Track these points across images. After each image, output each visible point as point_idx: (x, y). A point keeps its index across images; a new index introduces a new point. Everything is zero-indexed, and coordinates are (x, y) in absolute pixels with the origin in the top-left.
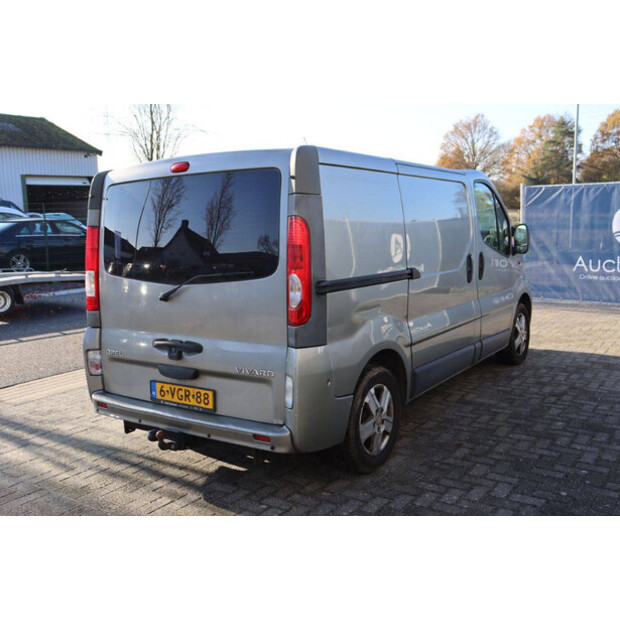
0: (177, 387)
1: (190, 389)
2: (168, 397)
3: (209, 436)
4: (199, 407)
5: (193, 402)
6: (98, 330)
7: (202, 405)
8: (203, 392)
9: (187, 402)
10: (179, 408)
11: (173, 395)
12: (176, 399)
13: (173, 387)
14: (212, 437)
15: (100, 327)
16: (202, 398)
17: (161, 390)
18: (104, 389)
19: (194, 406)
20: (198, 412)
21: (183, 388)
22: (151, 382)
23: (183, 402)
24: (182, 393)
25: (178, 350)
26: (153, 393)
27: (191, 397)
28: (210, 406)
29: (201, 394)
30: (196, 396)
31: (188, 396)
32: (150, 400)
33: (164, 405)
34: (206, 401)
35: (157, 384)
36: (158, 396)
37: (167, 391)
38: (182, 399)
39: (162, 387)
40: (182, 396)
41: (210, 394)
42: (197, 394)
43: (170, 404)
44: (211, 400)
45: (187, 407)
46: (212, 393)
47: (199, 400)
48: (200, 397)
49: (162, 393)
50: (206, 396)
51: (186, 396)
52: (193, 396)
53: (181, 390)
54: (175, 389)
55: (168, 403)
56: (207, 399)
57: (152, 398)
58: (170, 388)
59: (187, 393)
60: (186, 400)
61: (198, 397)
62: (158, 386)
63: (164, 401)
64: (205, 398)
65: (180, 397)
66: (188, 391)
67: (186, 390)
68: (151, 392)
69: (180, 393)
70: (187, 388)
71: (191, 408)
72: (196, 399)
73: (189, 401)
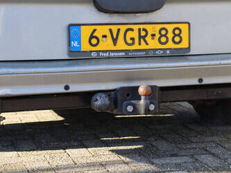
0: (123, 28)
1: (149, 28)
2: (106, 44)
3: (200, 80)
4: (164, 50)
5: (153, 44)
7: (170, 45)
8: (170, 28)
9: (143, 46)
10: (129, 56)
11: (115, 41)
12: (121, 45)
13: (114, 28)
14: (206, 81)
16: (170, 35)
17: (92, 37)
19: (154, 50)
20: (164, 57)
21: (136, 27)
22: (71, 25)
23: (136, 47)
24: (135, 34)
26: (74, 44)
27: (148, 38)
28: (184, 45)
29: (167, 31)
30: (158, 36)
31: (144, 37)
32: (66, 57)
33: (99, 58)
34: (177, 39)
35: (82, 27)
36: (85, 47)
37: (104, 36)
38: (133, 43)
39: (95, 30)
40: (133, 39)
41: (184, 28)
42: (160, 32)
43: (112, 54)
44: (185, 35)
45: (143, 54)
46: (187, 25)
47: (163, 40)
48: (165, 36)
49: (94, 41)
50: (177, 32)
51: (140, 37)
52: (153, 35)
53: (132, 30)
54: (119, 30)
55: (107, 55)
56: (179, 35)
57: (70, 52)
58: (111, 30)
59: (143, 33)
60: (140, 44)
61: (162, 36)
62: (85, 32)
63: (98, 52)
64: (175, 35)
65: (130, 41)
66: (144, 30)
67: (139, 30)
68: (69, 44)
69: (130, 35)
70: (142, 27)
71: (151, 54)
72: (159, 39)
73: (147, 44)
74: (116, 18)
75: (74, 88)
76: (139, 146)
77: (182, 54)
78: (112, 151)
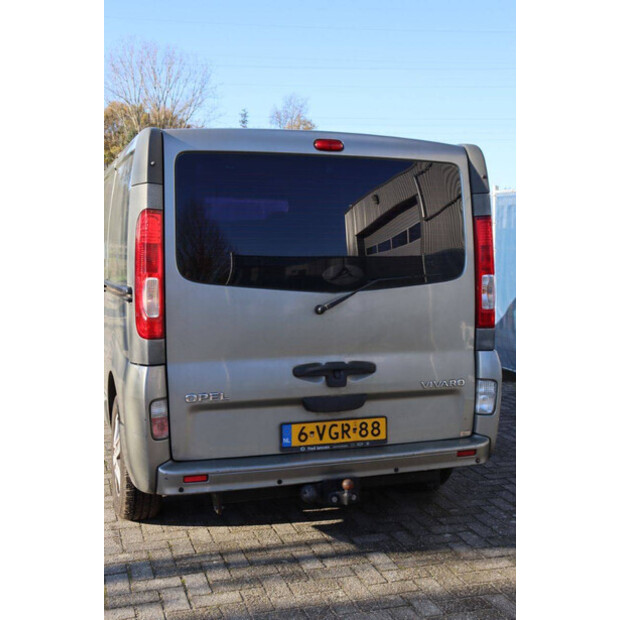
0: (328, 424)
1: (351, 423)
2: (313, 440)
3: (396, 470)
4: (365, 442)
5: (355, 437)
6: (163, 367)
7: (370, 437)
8: (369, 422)
9: (346, 440)
10: (333, 450)
11: (321, 436)
12: (327, 439)
13: (321, 425)
14: (401, 470)
15: (165, 364)
16: (370, 429)
17: (301, 433)
18: (171, 458)
19: (356, 442)
20: (362, 448)
21: (339, 423)
22: (282, 426)
23: (340, 440)
24: (338, 429)
25: (336, 373)
26: (286, 441)
27: (350, 433)
28: (382, 436)
29: (367, 425)
30: (359, 429)
31: (346, 432)
32: (278, 452)
33: (308, 453)
34: (376, 432)
35: (293, 426)
36: (295, 442)
37: (312, 433)
38: (337, 438)
39: (304, 428)
40: (337, 434)
41: (382, 421)
42: (361, 426)
43: (319, 448)
44: (382, 428)
45: (346, 446)
46: (384, 419)
47: (364, 433)
48: (365, 429)
49: (303, 437)
50: (376, 425)
51: (344, 432)
52: (355, 430)
53: (336, 425)
54: (324, 427)
55: (314, 448)
56: (377, 428)
57: (282, 448)
58: (318, 427)
59: (346, 428)
60: (343, 437)
61: (362, 429)
62: (296, 429)
63: (306, 447)
64: (374, 428)
65: (334, 436)
66: (347, 425)
67: (343, 426)
68: (281, 440)
69: (334, 430)
70: (345, 422)
71: (353, 445)
72: (360, 432)
73: (349, 437)
74: (322, 416)
75: (286, 482)
76: (335, 521)
77: (380, 446)
78: (315, 527)
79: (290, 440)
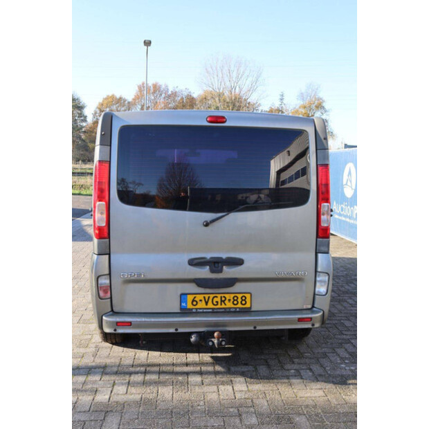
0: (212, 296)
1: (226, 296)
2: (202, 305)
3: (255, 327)
4: (236, 308)
5: (229, 305)
6: (107, 256)
7: (239, 305)
8: (239, 296)
9: (223, 306)
10: (214, 312)
11: (207, 303)
12: (210, 305)
13: (207, 296)
14: (258, 328)
15: (109, 254)
16: (239, 300)
17: (193, 301)
18: (112, 310)
19: (230, 308)
20: (235, 312)
21: (219, 296)
22: (181, 295)
23: (219, 306)
24: (218, 299)
25: (216, 264)
26: (184, 304)
27: (226, 302)
28: (248, 305)
29: (237, 298)
30: (232, 300)
31: (224, 301)
32: (179, 311)
33: (197, 313)
34: (244, 302)
35: (188, 296)
36: (190, 306)
37: (201, 300)
38: (217, 304)
39: (195, 297)
40: (217, 302)
41: (248, 296)
42: (233, 298)
43: (205, 311)
44: (248, 300)
45: (223, 310)
46: (249, 295)
47: (235, 302)
48: (236, 300)
49: (195, 303)
50: (244, 298)
51: (222, 301)
52: (229, 300)
53: (217, 297)
54: (209, 297)
55: (201, 311)
56: (245, 300)
57: (181, 309)
58: (204, 297)
59: (223, 299)
60: (221, 304)
61: (234, 300)
62: (190, 298)
63: (197, 309)
64: (243, 300)
65: (215, 303)
66: (224, 297)
67: (221, 297)
68: (181, 304)
69: (215, 300)
70: (222, 295)
71: (228, 310)
72: (233, 302)
73: (225, 304)
74: (208, 291)
75: (180, 330)
77: (247, 311)
79: (186, 304)
